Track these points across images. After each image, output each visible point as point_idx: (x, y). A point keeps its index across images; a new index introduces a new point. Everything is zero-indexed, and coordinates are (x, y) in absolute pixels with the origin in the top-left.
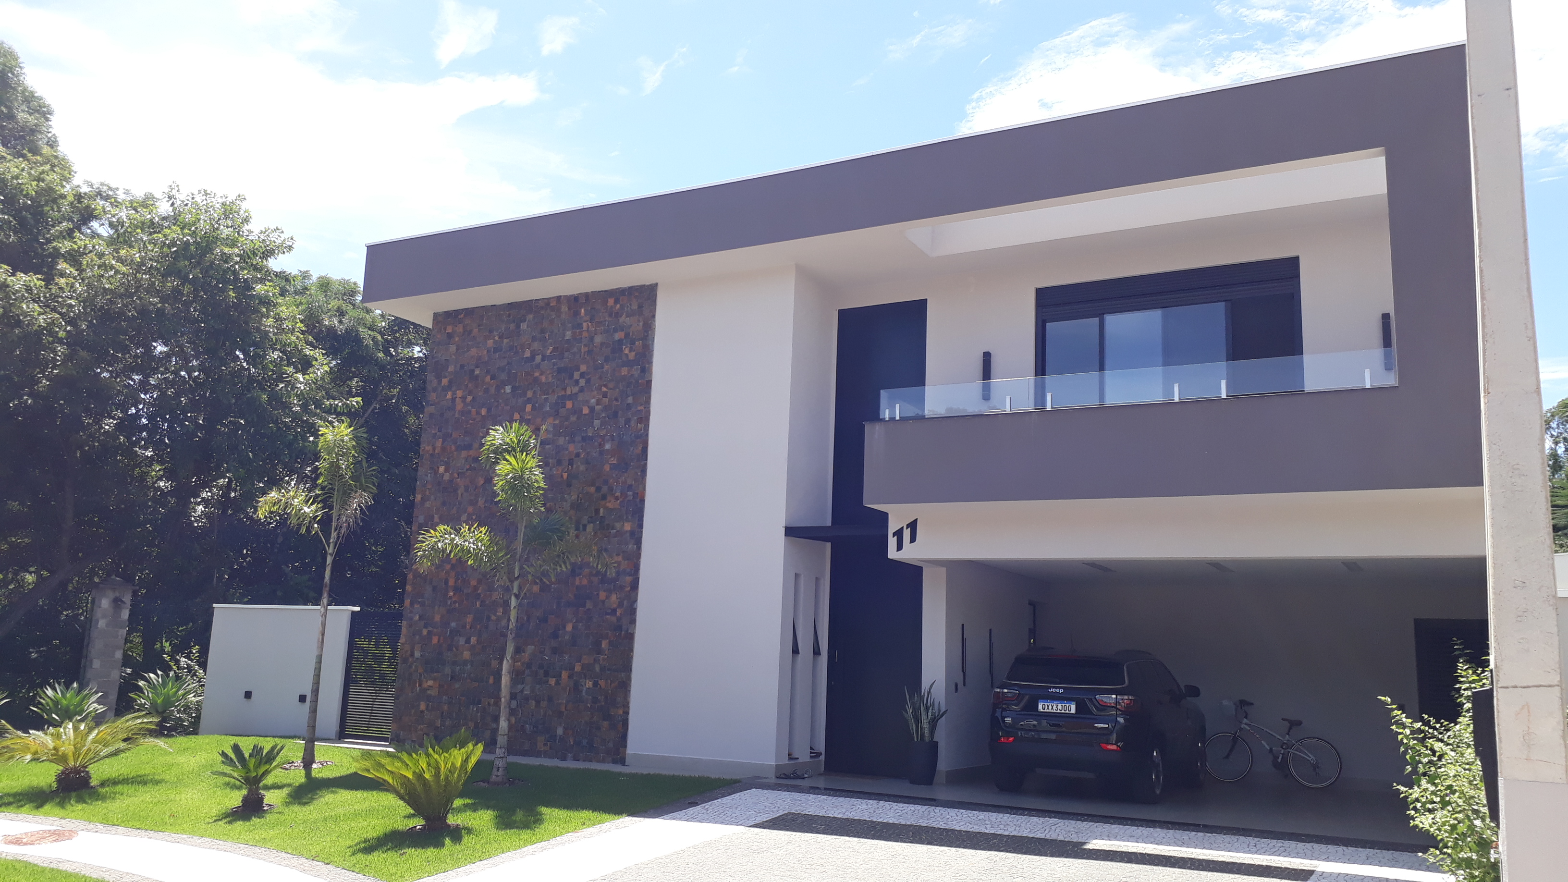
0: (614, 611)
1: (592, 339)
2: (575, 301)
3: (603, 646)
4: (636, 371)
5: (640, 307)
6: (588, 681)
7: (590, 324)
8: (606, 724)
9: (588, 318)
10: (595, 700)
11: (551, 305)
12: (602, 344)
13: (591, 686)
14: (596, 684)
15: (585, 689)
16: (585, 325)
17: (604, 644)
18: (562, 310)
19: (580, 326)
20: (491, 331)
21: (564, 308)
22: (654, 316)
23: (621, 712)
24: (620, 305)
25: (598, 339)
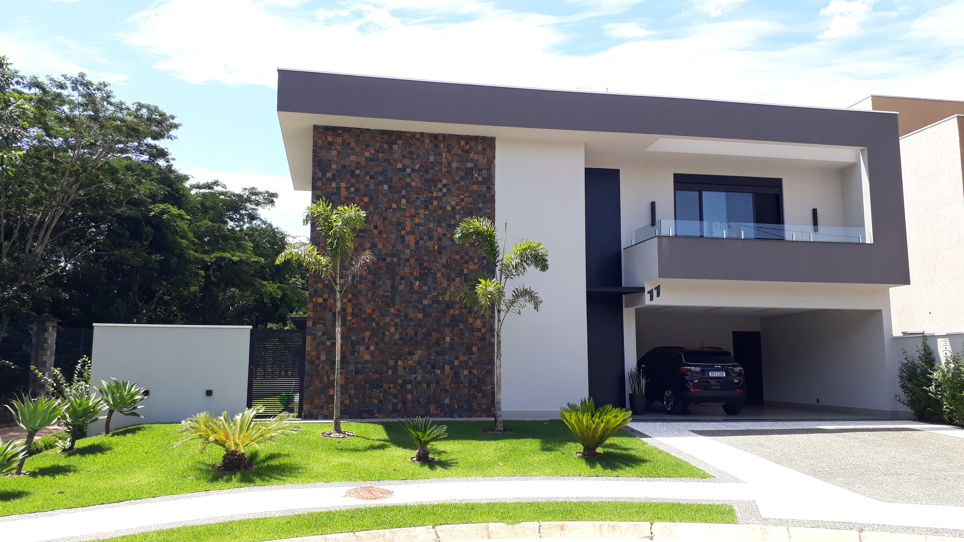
0: (479, 330)
1: (450, 164)
2: (435, 137)
3: (474, 350)
4: (484, 188)
5: (484, 149)
6: (465, 371)
7: (448, 154)
8: (480, 395)
9: (446, 150)
10: (470, 382)
11: (416, 137)
12: (458, 168)
13: (467, 374)
14: (470, 372)
15: (462, 375)
16: (444, 154)
17: (474, 349)
18: (426, 142)
19: (440, 154)
20: (367, 146)
21: (427, 141)
22: (494, 157)
23: (489, 387)
24: (470, 146)
25: (454, 165)
